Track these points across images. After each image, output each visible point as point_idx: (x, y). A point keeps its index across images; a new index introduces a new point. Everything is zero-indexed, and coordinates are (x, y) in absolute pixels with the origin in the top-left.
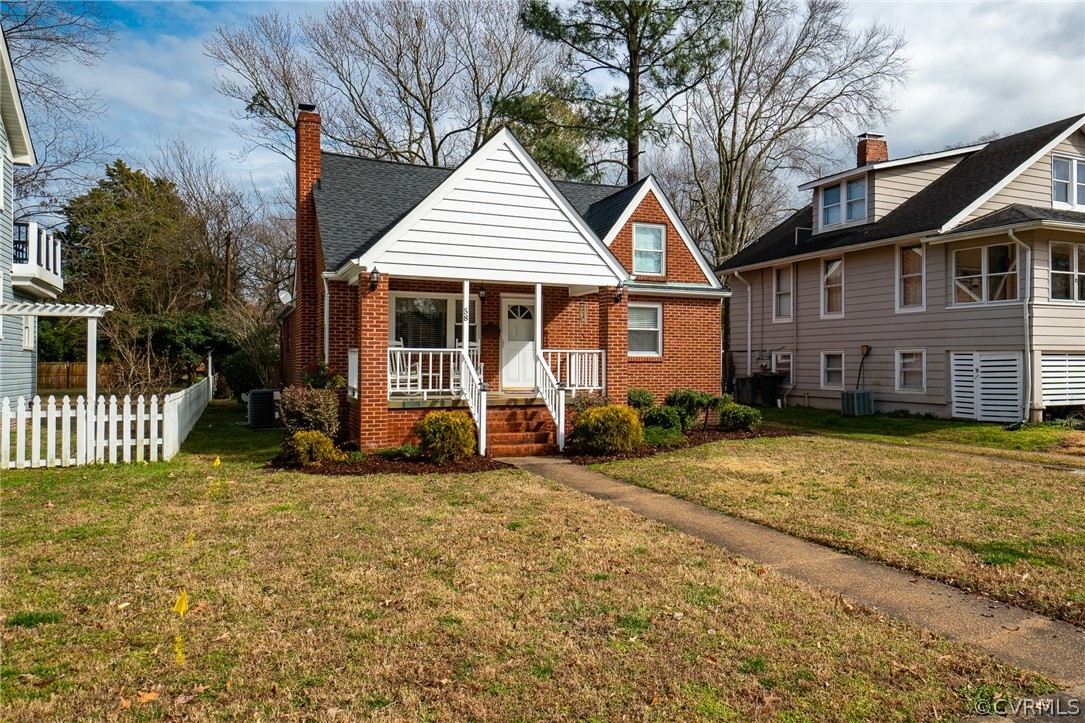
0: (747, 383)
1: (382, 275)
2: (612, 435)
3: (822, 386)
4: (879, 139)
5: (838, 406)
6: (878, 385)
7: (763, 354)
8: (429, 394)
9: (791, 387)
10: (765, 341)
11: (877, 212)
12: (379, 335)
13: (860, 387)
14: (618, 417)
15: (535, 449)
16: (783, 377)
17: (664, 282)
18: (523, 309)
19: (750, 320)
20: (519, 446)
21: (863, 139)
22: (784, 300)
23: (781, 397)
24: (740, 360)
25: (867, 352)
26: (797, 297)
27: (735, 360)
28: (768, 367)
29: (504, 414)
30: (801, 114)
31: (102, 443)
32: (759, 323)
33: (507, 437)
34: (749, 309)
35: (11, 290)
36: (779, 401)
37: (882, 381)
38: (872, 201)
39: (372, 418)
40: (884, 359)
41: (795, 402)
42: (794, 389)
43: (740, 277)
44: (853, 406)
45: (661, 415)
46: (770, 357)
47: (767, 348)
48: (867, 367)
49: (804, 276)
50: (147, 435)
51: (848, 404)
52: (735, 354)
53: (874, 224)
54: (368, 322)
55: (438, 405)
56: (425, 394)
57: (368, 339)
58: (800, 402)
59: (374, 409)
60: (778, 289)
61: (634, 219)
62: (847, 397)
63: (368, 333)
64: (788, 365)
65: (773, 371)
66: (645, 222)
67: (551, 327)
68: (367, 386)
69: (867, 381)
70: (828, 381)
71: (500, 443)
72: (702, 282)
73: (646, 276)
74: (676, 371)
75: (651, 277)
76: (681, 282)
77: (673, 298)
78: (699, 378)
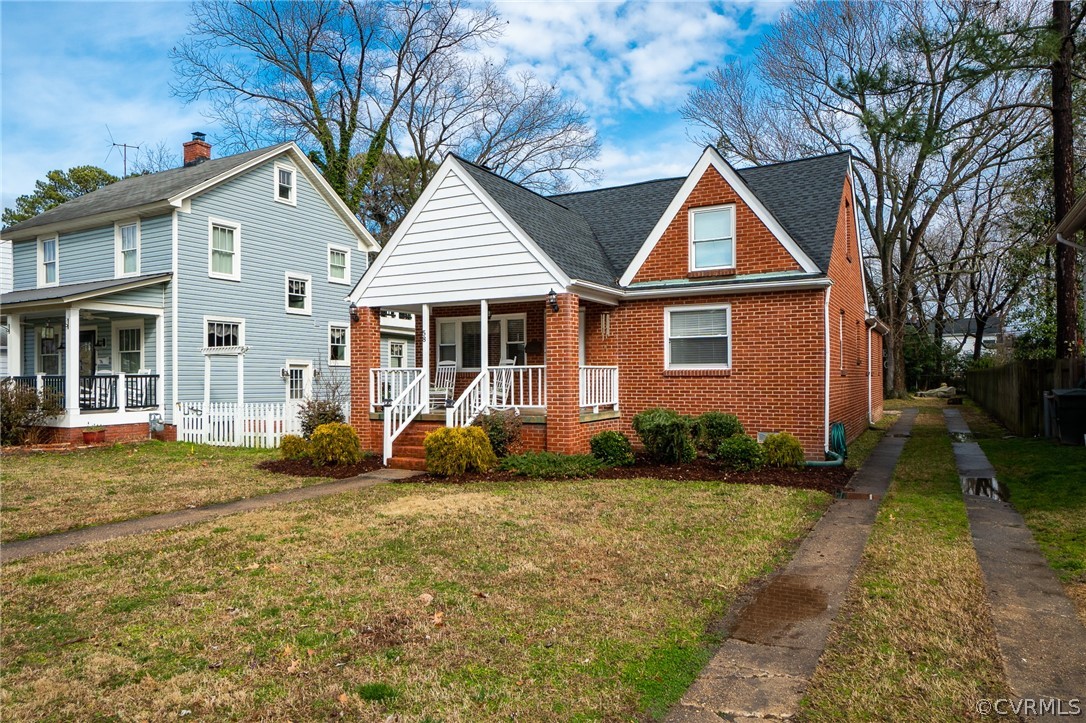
12: (361, 358)
17: (731, 275)
39: (358, 426)
59: (358, 419)
61: (691, 204)
66: (704, 205)
67: (593, 339)
72: (791, 269)
73: (704, 271)
74: (749, 389)
75: (712, 271)
76: (758, 272)
77: (744, 295)
78: (785, 397)
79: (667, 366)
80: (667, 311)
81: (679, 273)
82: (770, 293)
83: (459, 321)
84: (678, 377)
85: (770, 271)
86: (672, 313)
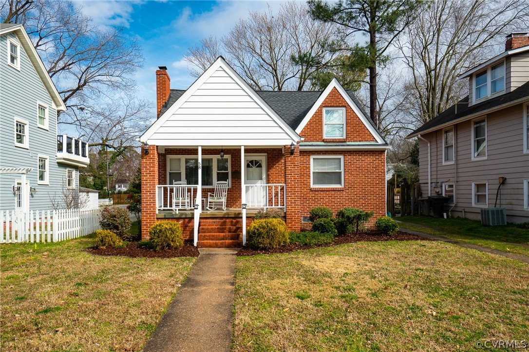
0: (425, 203)
1: (151, 146)
2: (263, 237)
3: (473, 205)
4: (526, 36)
5: (479, 217)
6: (511, 204)
7: (437, 184)
8: (179, 210)
9: (454, 205)
10: (439, 176)
11: (512, 84)
12: (151, 178)
13: (498, 206)
14: (268, 226)
15: (227, 244)
16: (449, 199)
17: (345, 142)
18: (257, 162)
19: (429, 164)
20: (218, 241)
21: (509, 38)
22: (450, 149)
23: (447, 212)
24: (426, 188)
25: (503, 181)
26: (457, 147)
27: (422, 188)
28: (440, 193)
29: (219, 222)
30: (484, 36)
31: (28, 233)
32: (435, 165)
33: (213, 236)
34: (429, 157)
35: (57, 164)
36: (445, 215)
37: (514, 202)
38: (509, 77)
39: (147, 223)
40: (516, 186)
41: (456, 215)
42: (456, 206)
43: (422, 138)
44: (489, 219)
45: (321, 224)
46: (442, 186)
47: (440, 181)
48: (502, 192)
49: (462, 135)
50: (46, 229)
51: (485, 218)
52: (422, 185)
53: (511, 92)
54: (145, 171)
55: (184, 216)
56: (177, 210)
57: (144, 181)
58: (460, 215)
59: (148, 218)
60: (446, 143)
61: (325, 105)
62: (484, 212)
63: (145, 177)
64: (452, 191)
65: (444, 195)
66: (331, 107)
67: (272, 171)
68: (145, 206)
69: (503, 202)
70: (478, 202)
71: (210, 239)
72: (371, 141)
73: (332, 139)
74: (353, 196)
75: (335, 139)
76: (357, 141)
77: (351, 151)
78: (369, 200)
79: (312, 186)
80: (312, 157)
81: (319, 139)
82: (362, 151)
83: (183, 158)
84: (319, 191)
85: (362, 141)
86: (314, 159)
